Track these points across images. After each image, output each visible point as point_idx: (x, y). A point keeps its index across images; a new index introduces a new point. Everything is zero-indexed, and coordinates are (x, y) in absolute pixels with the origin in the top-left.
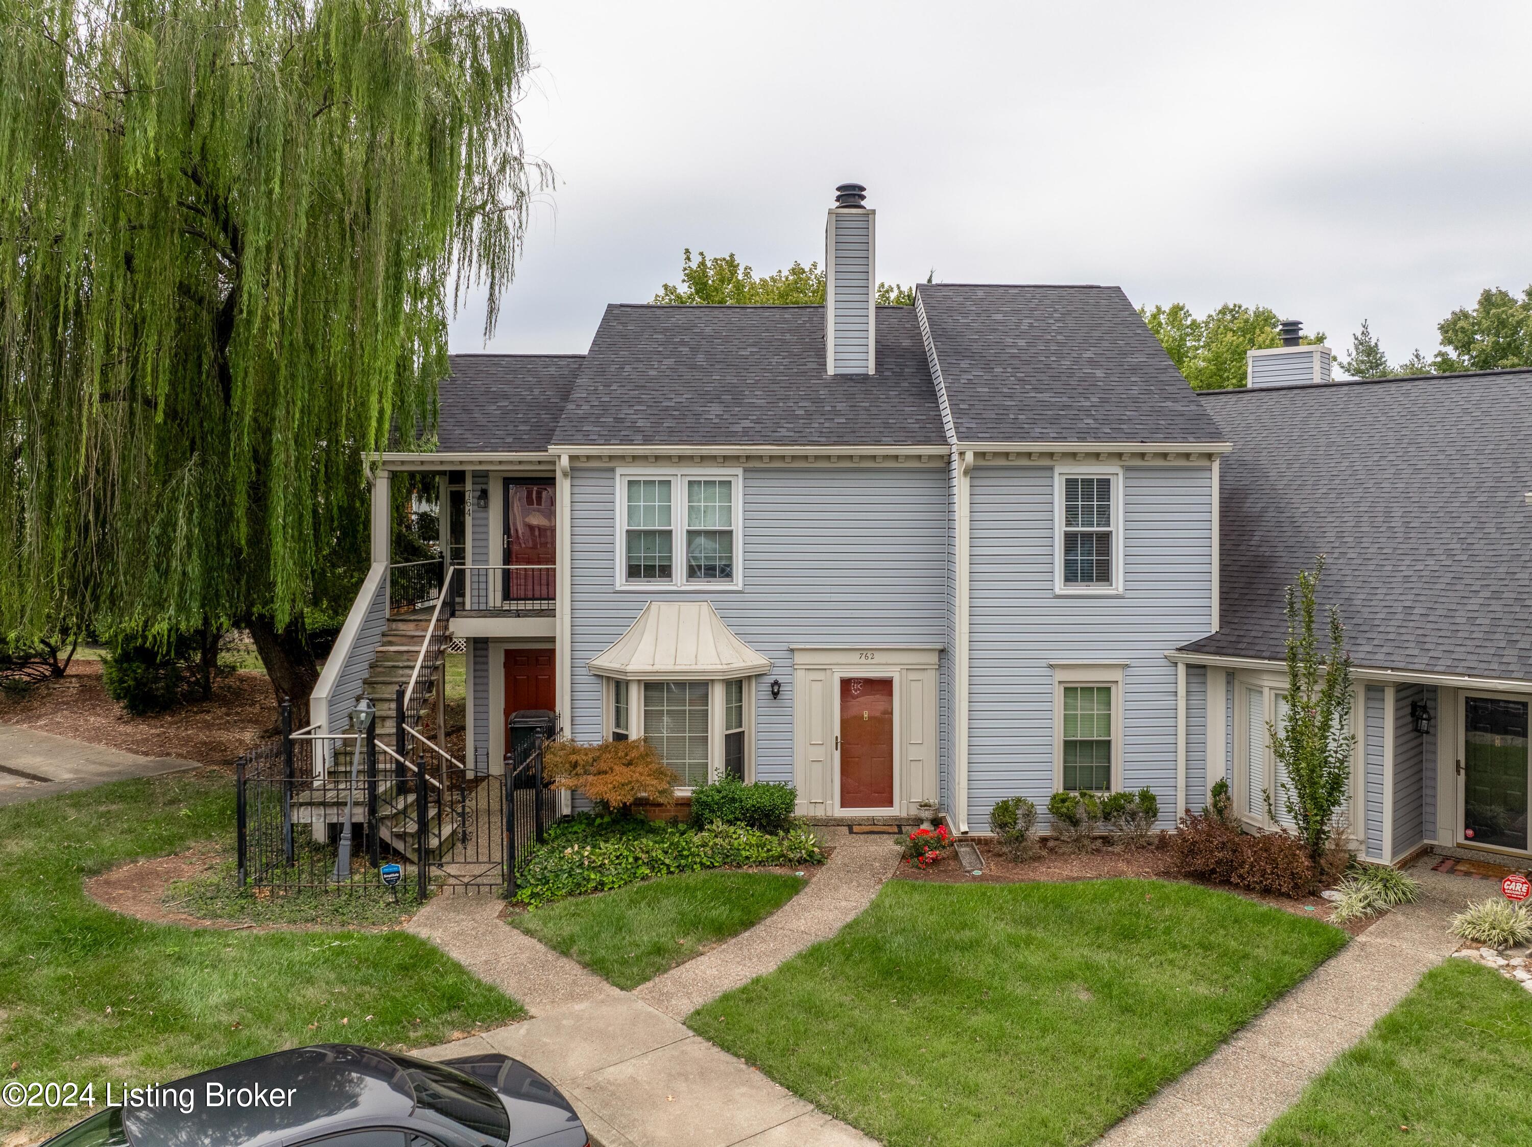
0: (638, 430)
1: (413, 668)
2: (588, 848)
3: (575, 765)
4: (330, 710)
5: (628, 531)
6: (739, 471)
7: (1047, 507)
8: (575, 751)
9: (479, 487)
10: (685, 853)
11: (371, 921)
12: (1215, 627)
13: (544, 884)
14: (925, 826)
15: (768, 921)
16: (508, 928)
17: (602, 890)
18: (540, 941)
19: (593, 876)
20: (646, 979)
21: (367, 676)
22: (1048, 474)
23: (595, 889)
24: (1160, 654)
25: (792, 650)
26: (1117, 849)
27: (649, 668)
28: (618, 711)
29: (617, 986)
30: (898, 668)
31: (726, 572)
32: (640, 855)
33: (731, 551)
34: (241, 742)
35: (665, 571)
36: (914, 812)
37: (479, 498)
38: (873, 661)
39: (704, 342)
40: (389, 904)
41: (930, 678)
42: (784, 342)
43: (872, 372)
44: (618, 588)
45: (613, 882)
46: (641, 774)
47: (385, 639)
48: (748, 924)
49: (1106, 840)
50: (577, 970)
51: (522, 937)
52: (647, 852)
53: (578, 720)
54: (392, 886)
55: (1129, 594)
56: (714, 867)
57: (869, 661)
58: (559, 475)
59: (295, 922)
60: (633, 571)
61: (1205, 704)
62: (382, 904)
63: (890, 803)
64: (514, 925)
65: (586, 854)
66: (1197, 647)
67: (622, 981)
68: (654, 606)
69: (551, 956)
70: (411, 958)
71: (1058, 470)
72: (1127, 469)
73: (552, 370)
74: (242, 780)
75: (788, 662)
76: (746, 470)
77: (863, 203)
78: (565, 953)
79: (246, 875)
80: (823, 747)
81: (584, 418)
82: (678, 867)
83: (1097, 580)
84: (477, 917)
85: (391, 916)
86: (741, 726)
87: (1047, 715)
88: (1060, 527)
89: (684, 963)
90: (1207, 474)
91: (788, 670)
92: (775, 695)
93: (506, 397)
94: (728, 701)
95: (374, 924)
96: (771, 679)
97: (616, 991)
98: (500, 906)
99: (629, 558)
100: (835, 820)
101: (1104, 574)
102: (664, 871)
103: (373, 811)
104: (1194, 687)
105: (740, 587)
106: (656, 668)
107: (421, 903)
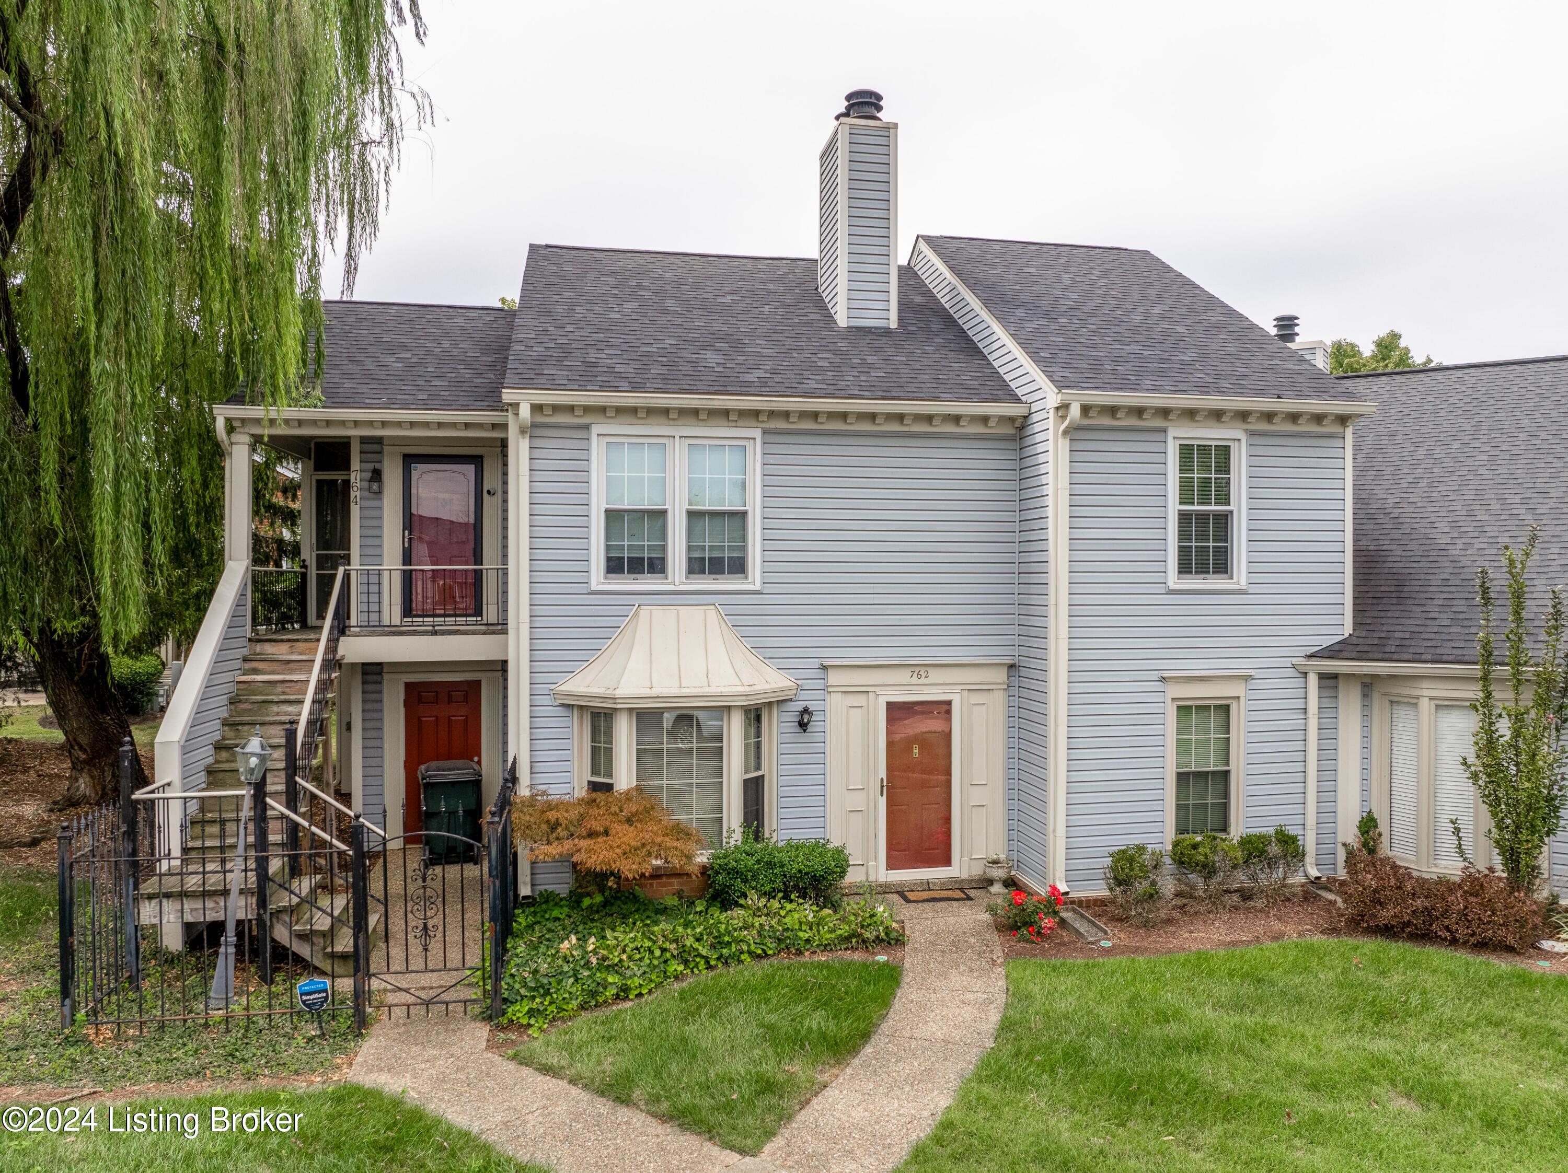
0: (620, 376)
1: (301, 702)
2: (593, 940)
3: (554, 826)
4: (183, 760)
5: (607, 511)
6: (757, 433)
7: (1158, 479)
8: (550, 806)
9: (370, 466)
10: (726, 939)
11: (293, 1068)
12: (1348, 630)
13: (543, 996)
14: (997, 888)
15: (885, 1027)
16: (512, 1066)
17: (626, 998)
18: (573, 1082)
19: (610, 979)
20: (770, 1134)
21: (226, 715)
22: (1160, 437)
23: (617, 997)
24: (1287, 662)
25: (825, 668)
26: (1259, 903)
27: (647, 692)
28: (595, 751)
29: (732, 1148)
30: (958, 689)
31: (739, 567)
32: (667, 945)
33: (744, 538)
34: (19, 818)
35: (657, 566)
36: (977, 871)
37: (371, 480)
38: (927, 681)
39: (668, 287)
40: (310, 1040)
41: (997, 701)
42: (769, 292)
43: (893, 325)
44: (594, 587)
45: (641, 985)
46: (655, 834)
47: (248, 665)
48: (865, 1036)
49: (1246, 895)
50: (655, 1127)
51: (540, 1078)
52: (676, 941)
53: (539, 767)
54: (315, 1011)
55: (1253, 589)
56: (767, 955)
57: (923, 681)
58: (512, 434)
59: (168, 1079)
60: (614, 566)
61: (1336, 723)
62: (301, 1042)
63: (947, 862)
64: (521, 1060)
65: (591, 948)
66: (1332, 653)
67: (738, 1141)
68: (644, 611)
69: (602, 1106)
70: (389, 1128)
71: (1172, 432)
72: (1253, 434)
73: (461, 321)
74: (67, 862)
75: (820, 684)
76: (765, 432)
77: (879, 115)
78: (624, 1100)
79: (74, 1009)
80: (864, 792)
81: (541, 360)
82: (718, 959)
83: (1214, 572)
84: (455, 1050)
85: (321, 1057)
86: (758, 768)
87: (1158, 740)
88: (1174, 506)
89: (808, 1102)
90: (1338, 443)
91: (820, 694)
92: (803, 726)
93: (405, 348)
94: (746, 737)
95: (297, 1073)
96: (800, 706)
97: (733, 1157)
98: (483, 1031)
99: (608, 548)
100: (880, 886)
101: (1223, 566)
102: (702, 965)
103: (262, 903)
104: (1327, 703)
105: (758, 586)
106: (655, 692)
107: (360, 1035)
